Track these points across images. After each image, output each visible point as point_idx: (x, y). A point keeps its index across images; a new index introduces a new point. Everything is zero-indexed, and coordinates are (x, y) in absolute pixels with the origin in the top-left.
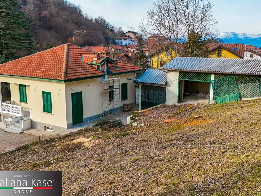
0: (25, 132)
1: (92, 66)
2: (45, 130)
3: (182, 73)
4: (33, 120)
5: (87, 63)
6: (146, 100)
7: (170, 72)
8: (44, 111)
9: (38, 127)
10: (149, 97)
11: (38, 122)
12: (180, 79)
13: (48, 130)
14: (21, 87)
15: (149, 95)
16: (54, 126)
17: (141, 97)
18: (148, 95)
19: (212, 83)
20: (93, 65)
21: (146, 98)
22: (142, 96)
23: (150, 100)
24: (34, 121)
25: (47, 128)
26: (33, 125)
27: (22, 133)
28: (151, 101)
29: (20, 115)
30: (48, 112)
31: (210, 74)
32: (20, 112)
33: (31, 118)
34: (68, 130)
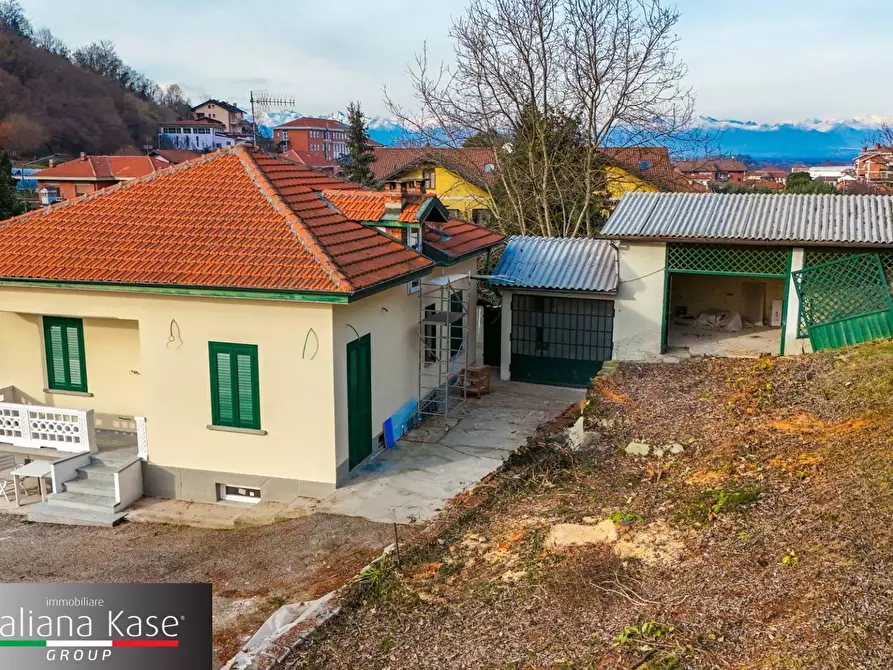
0: (132, 515)
1: (379, 233)
2: (219, 499)
3: (678, 247)
4: (157, 461)
5: (358, 222)
6: (531, 350)
7: (632, 248)
8: (217, 420)
9: (182, 491)
10: (546, 339)
11: (180, 469)
12: (670, 269)
13: (230, 497)
14: (56, 330)
15: (546, 331)
16: (268, 478)
17: (512, 339)
18: (540, 331)
19: (795, 280)
20: (383, 230)
21: (533, 345)
22: (515, 337)
23: (547, 348)
24: (160, 469)
25: (223, 491)
26: (151, 484)
27: (122, 520)
28: (551, 353)
29: (84, 447)
30: (236, 422)
31: (787, 247)
32: (83, 434)
33: (142, 454)
34: (341, 490)
